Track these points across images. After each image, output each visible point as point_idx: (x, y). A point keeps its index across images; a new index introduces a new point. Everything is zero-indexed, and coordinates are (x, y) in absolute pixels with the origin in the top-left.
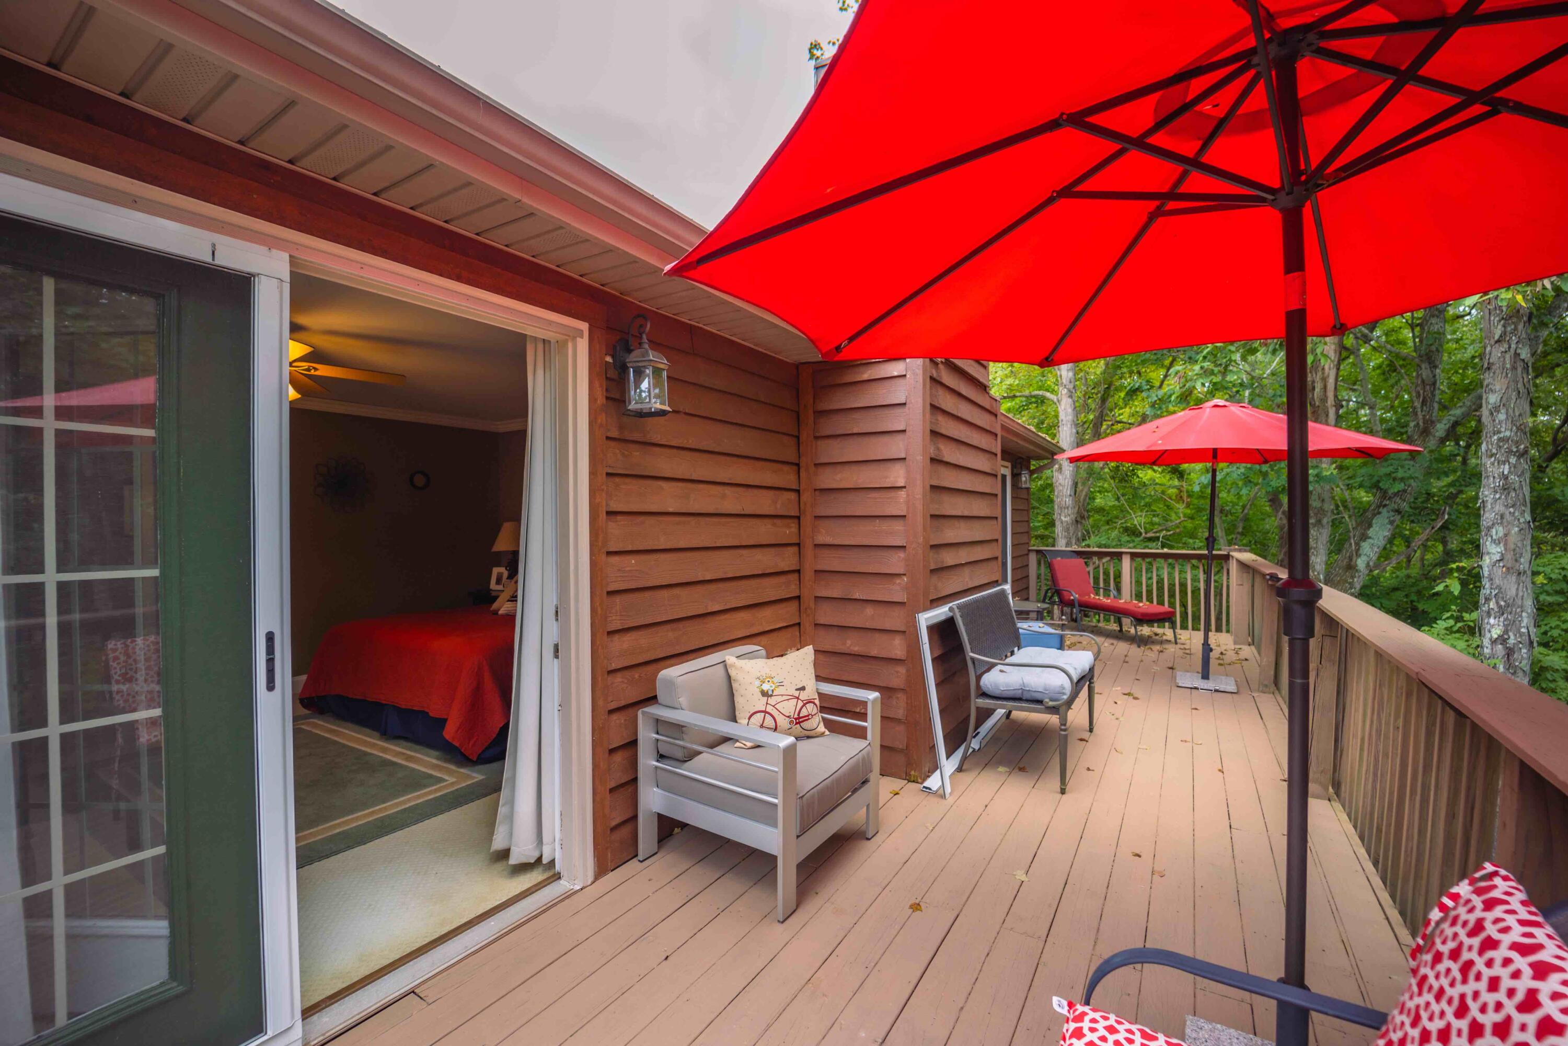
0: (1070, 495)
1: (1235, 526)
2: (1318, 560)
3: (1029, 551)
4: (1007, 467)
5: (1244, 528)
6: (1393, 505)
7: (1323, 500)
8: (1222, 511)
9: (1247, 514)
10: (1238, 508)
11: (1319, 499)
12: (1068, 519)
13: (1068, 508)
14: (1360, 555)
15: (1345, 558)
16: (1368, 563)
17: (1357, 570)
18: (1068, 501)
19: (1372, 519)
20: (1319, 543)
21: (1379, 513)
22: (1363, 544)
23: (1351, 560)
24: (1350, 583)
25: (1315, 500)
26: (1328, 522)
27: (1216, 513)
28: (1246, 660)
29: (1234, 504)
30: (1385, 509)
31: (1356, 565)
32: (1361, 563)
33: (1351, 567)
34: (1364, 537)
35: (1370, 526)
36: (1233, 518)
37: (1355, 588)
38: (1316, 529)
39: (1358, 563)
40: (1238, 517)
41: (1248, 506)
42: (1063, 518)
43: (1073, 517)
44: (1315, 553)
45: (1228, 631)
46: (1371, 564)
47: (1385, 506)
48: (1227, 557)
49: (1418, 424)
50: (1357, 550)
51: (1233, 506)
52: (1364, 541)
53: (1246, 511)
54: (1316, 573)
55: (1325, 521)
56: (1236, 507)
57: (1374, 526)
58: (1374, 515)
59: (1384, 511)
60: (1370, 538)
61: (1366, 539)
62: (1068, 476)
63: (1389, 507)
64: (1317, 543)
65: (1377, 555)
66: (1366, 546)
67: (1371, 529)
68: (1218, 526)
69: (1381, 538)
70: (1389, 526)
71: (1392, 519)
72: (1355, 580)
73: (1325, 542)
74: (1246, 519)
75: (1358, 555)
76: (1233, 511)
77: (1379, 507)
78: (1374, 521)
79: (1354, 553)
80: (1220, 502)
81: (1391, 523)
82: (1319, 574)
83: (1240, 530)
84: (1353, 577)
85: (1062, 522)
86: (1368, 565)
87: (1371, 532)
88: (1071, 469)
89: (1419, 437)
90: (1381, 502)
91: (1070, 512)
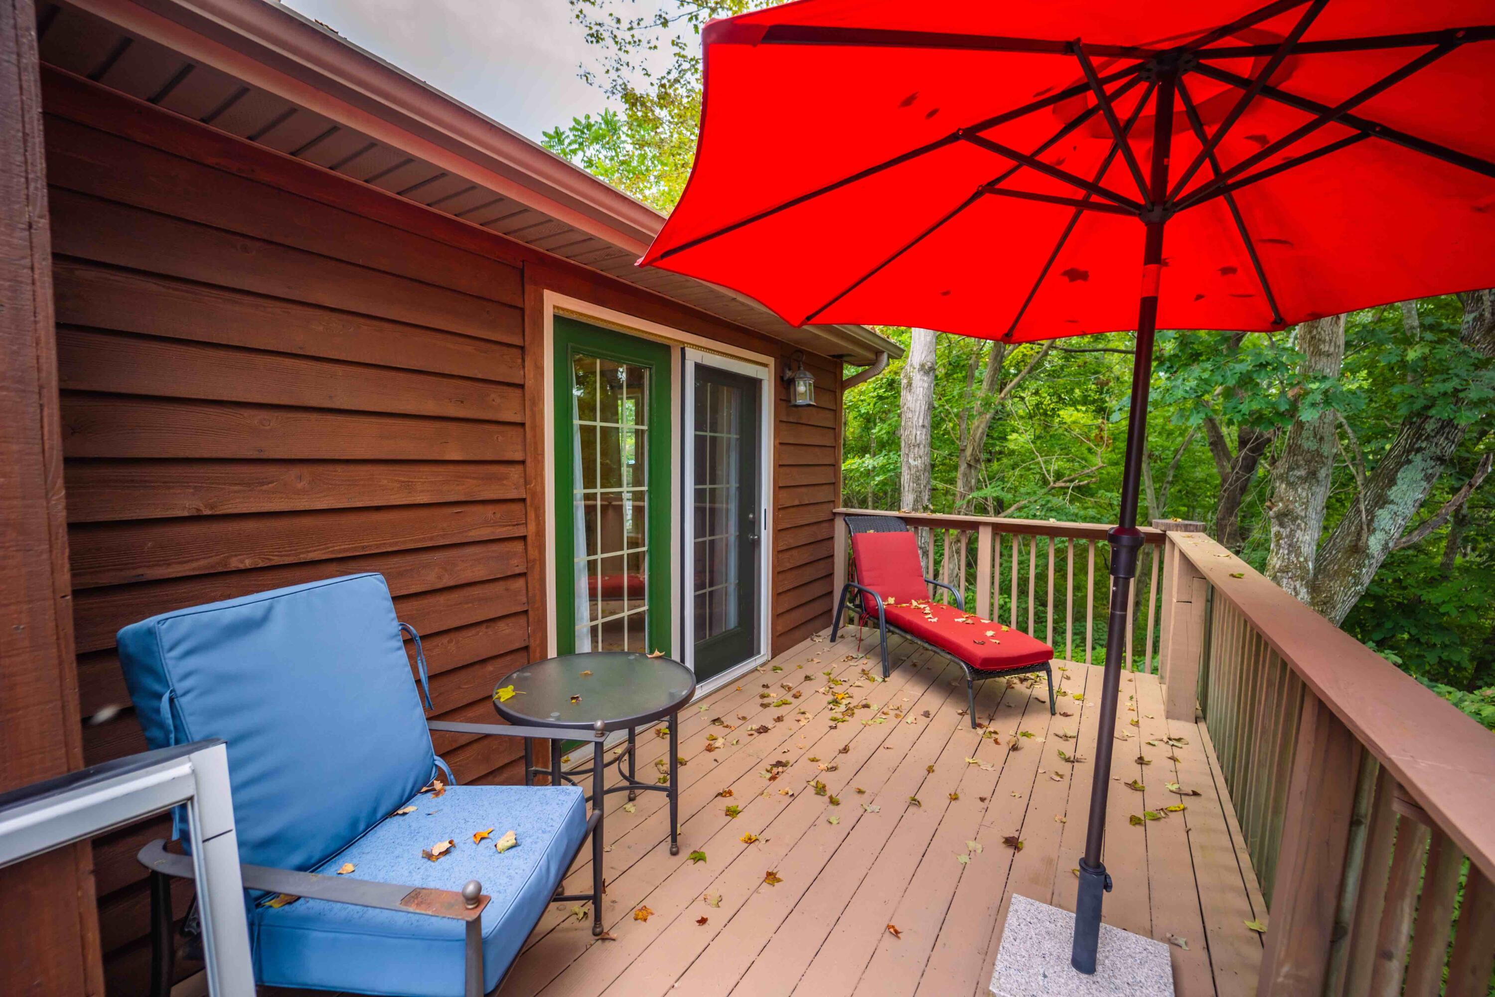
0: (923, 426)
1: (1164, 475)
2: (1307, 538)
3: (835, 514)
4: (765, 365)
5: (1175, 476)
6: (1433, 449)
7: (1322, 439)
8: (1150, 456)
9: (1179, 460)
10: (1170, 453)
11: (1315, 436)
12: (918, 463)
13: (919, 445)
14: (1374, 530)
15: (1348, 534)
16: (1387, 544)
17: (1367, 555)
18: (921, 435)
19: (1397, 472)
20: (1310, 510)
21: (1409, 462)
22: (1381, 511)
23: (1359, 534)
24: (1354, 576)
25: (1308, 438)
26: (1327, 475)
27: (1144, 458)
28: (1195, 794)
29: (1165, 449)
30: (1419, 456)
31: (1368, 547)
32: (1374, 544)
33: (1357, 549)
34: (1381, 501)
35: (1392, 482)
36: (1163, 465)
37: (1362, 585)
38: (1306, 486)
39: (1370, 543)
40: (1168, 464)
41: (1181, 451)
42: (911, 461)
43: (927, 460)
44: (1303, 525)
45: (1155, 670)
46: (1391, 545)
47: (1419, 450)
48: (1160, 539)
49: (1481, 315)
50: (1370, 522)
51: (1163, 451)
52: (1381, 507)
53: (1178, 457)
54: (1302, 559)
55: (1322, 473)
56: (1167, 452)
57: (1399, 482)
58: (1400, 465)
59: (1418, 459)
60: (1392, 502)
61: (1385, 503)
62: (921, 396)
63: (1427, 452)
64: (1306, 508)
65: (1400, 530)
66: (1383, 515)
67: (1394, 488)
68: (1145, 474)
69: (1410, 503)
70: (1424, 484)
71: (1430, 471)
72: (1364, 570)
73: (1319, 508)
74: (1177, 467)
75: (1372, 531)
76: (1163, 456)
77: (1409, 452)
78: (1399, 475)
79: (1365, 527)
80: (1149, 447)
81: (1428, 478)
82: (1306, 560)
83: (1171, 479)
84: (1360, 566)
85: (910, 468)
86: (1386, 546)
87: (1393, 493)
88: (926, 385)
89: (1484, 336)
90: (1412, 445)
91: (921, 453)
